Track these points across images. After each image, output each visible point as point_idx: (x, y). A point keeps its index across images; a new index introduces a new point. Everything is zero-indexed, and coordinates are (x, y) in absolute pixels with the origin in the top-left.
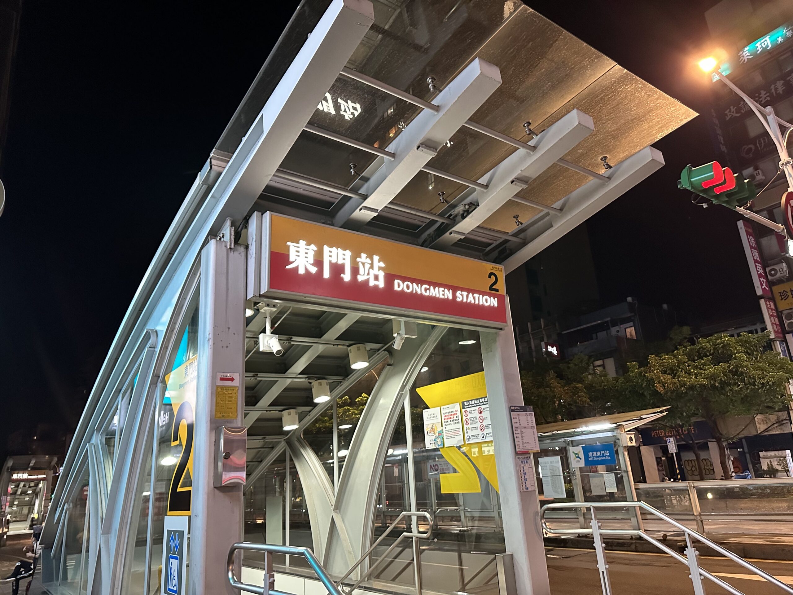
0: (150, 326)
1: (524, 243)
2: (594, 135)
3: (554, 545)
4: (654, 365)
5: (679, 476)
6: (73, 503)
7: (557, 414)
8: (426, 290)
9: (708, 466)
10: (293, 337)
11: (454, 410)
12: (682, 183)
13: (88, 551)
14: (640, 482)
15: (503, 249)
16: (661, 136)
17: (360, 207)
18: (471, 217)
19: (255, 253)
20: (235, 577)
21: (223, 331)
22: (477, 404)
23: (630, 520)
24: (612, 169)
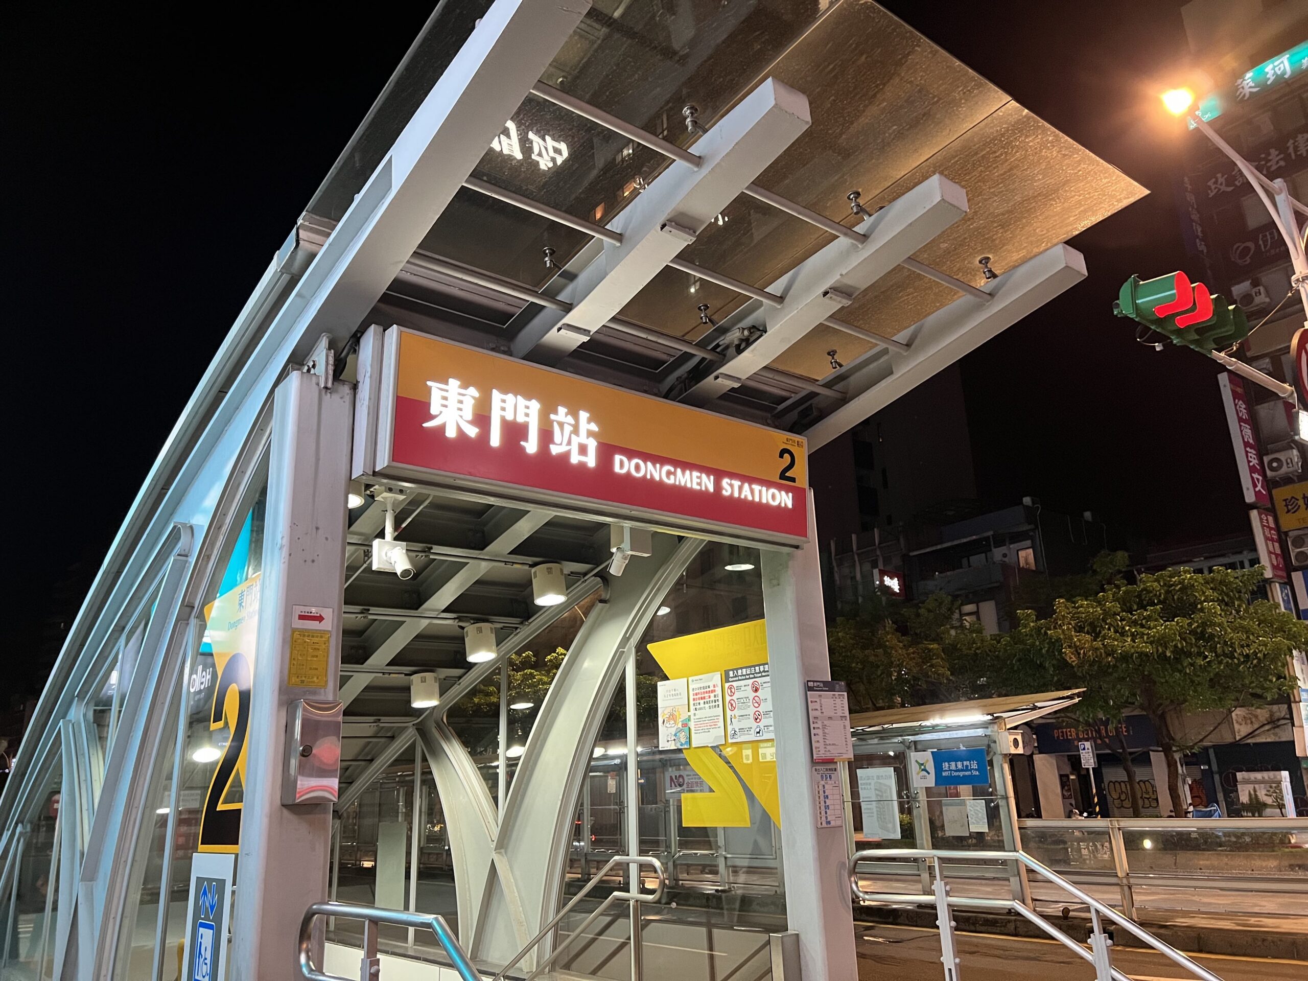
0: (178, 518)
1: (844, 400)
2: (969, 219)
3: (877, 919)
4: (1063, 616)
5: (1097, 809)
6: (31, 823)
7: (894, 694)
8: (669, 473)
9: (1148, 793)
10: (434, 547)
11: (711, 685)
12: (1121, 305)
13: (55, 909)
14: (1029, 816)
15: (806, 409)
16: (1083, 227)
17: (559, 325)
18: (753, 351)
19: (370, 399)
20: (311, 963)
21: (307, 534)
22: (751, 676)
23: (1009, 880)
24: (997, 279)
